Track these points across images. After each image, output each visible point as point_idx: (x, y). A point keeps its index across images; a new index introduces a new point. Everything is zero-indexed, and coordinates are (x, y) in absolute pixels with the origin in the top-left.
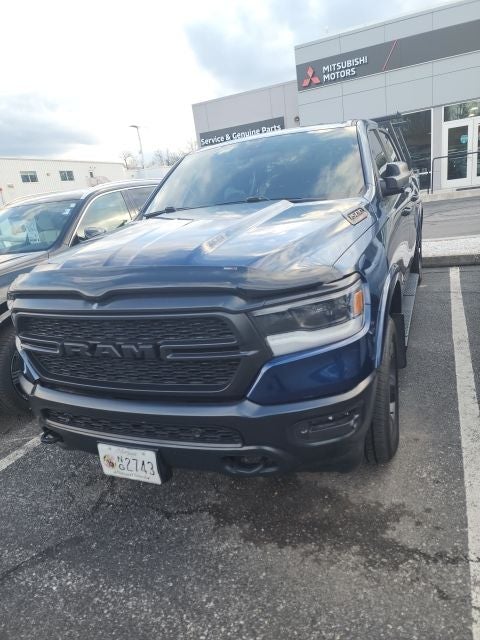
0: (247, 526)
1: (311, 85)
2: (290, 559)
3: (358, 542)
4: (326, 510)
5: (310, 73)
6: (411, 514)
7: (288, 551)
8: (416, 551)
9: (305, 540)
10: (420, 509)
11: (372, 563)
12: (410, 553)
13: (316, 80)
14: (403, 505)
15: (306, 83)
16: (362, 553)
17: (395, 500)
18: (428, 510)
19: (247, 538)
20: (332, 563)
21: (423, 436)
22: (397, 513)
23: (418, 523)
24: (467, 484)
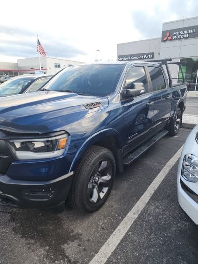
0: (18, 225)
1: (167, 40)
2: (20, 244)
3: (50, 246)
4: (51, 227)
5: (168, 34)
6: (80, 240)
7: (23, 240)
8: (67, 257)
9: (33, 237)
10: (86, 239)
11: (47, 256)
12: (65, 256)
13: (170, 38)
14: (81, 234)
15: (165, 39)
16: (47, 251)
17: (80, 232)
18: (88, 240)
19: (14, 230)
20: (33, 251)
21: (116, 206)
22: (77, 237)
23: (79, 245)
24: (114, 233)
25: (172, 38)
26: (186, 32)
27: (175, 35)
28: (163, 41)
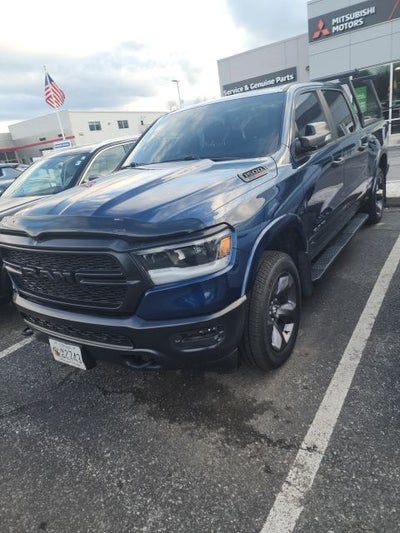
0: (154, 406)
1: (321, 37)
2: (174, 432)
3: (226, 425)
4: (214, 401)
5: (321, 25)
6: (274, 410)
7: (175, 426)
8: (265, 437)
9: (190, 419)
10: (283, 406)
11: (228, 441)
12: (258, 436)
13: (326, 32)
14: (271, 403)
15: (317, 35)
16: (225, 433)
17: (267, 399)
18: (288, 408)
19: (150, 414)
20: (201, 437)
21: (314, 352)
22: (263, 408)
23: (276, 417)
24: (328, 392)
25: (330, 30)
26: (357, 14)
27: (335, 25)
28: (312, 40)
